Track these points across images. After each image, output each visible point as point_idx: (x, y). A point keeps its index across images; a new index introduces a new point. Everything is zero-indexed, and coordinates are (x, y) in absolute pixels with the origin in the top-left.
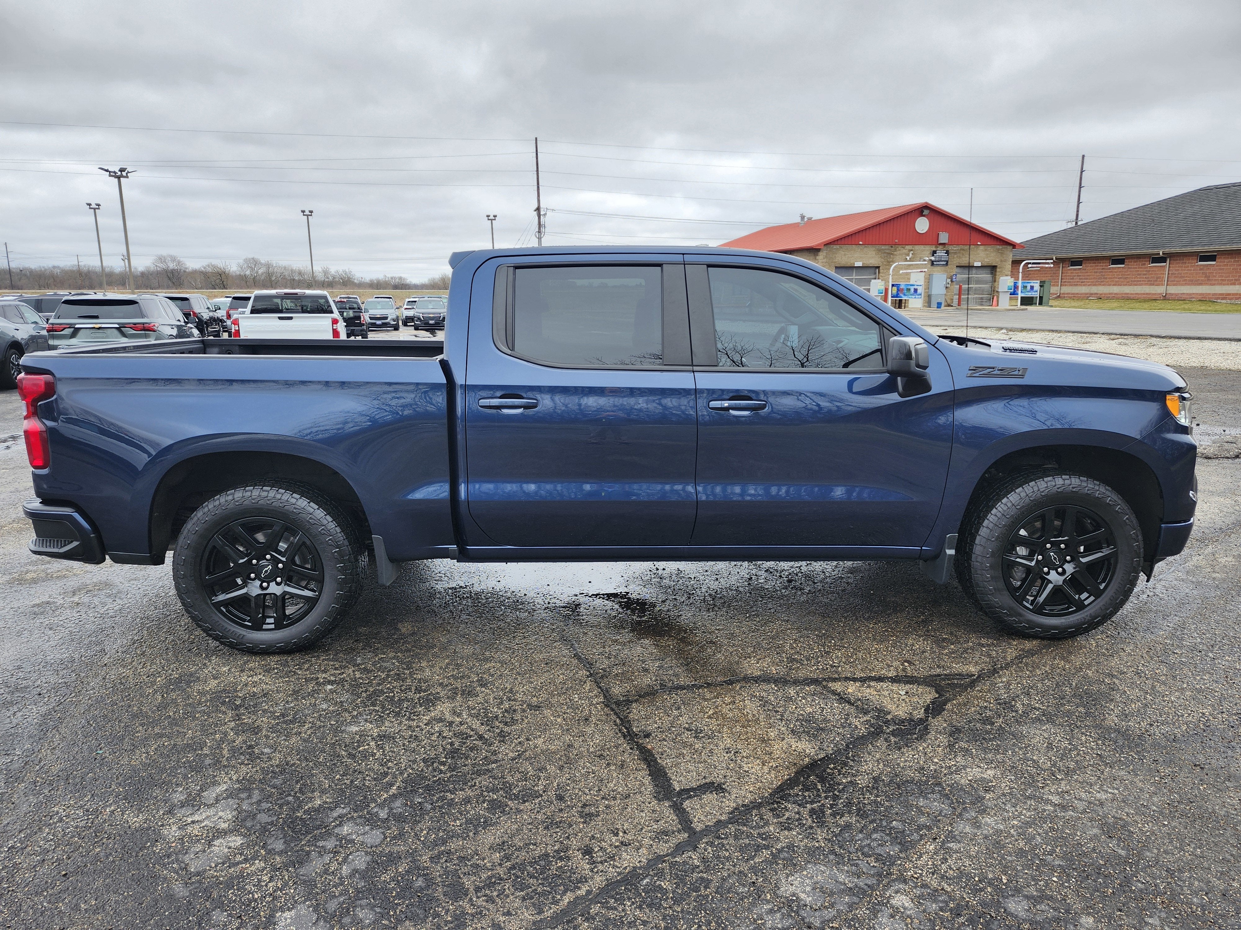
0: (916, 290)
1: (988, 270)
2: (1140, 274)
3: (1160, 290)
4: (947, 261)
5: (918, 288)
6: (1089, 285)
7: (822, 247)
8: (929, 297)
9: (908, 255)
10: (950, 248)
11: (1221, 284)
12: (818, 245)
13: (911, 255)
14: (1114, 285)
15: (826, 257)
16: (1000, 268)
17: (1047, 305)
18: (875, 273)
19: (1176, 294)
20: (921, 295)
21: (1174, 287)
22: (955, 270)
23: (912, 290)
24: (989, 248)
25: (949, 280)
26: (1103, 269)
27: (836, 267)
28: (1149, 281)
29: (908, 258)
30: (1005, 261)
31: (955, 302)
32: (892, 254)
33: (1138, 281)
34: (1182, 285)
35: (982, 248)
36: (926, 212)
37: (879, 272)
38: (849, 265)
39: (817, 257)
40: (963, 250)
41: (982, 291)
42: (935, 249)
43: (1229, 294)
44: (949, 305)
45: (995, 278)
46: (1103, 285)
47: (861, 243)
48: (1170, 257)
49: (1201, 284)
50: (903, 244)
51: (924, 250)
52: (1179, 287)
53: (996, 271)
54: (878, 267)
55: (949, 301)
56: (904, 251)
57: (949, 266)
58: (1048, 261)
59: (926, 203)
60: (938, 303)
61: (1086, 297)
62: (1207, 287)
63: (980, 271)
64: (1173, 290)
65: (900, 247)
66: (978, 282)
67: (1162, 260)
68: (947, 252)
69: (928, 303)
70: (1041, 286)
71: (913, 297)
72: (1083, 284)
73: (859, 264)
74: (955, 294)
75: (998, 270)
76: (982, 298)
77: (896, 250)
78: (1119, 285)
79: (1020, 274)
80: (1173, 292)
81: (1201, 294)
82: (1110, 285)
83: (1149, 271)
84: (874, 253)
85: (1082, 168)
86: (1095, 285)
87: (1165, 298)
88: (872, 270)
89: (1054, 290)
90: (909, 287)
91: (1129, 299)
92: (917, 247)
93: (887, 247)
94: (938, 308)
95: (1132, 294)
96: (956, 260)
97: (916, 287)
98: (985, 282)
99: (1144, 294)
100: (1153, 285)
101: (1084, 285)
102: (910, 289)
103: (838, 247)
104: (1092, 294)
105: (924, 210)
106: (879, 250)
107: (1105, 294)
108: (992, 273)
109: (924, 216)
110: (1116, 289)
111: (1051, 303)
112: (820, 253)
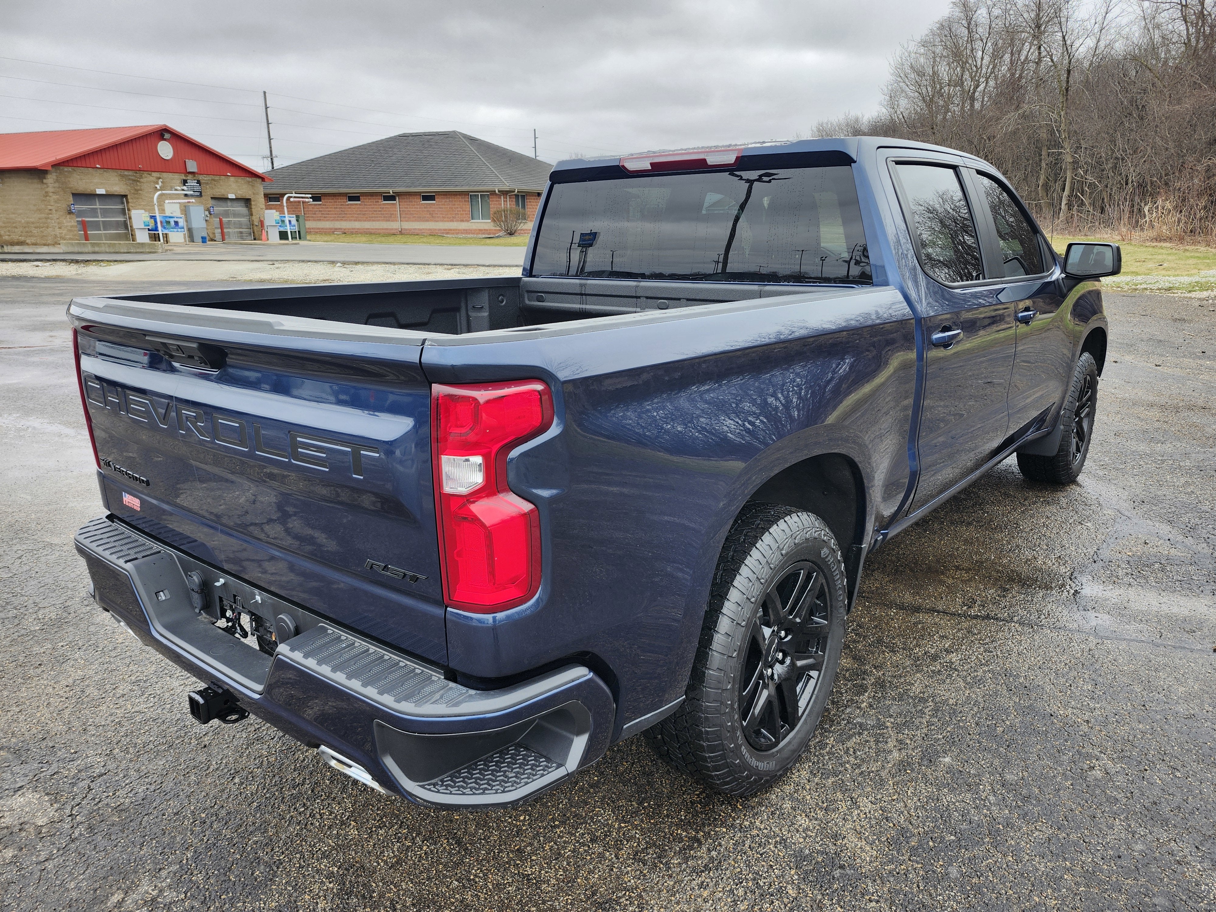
0: (176, 223)
1: (242, 204)
2: (376, 211)
3: (395, 225)
4: (201, 192)
5: (179, 220)
6: (332, 221)
7: (50, 168)
8: (190, 230)
9: (158, 183)
10: (201, 178)
11: (442, 221)
12: (46, 164)
13: (160, 183)
14: (354, 220)
15: (57, 181)
16: (254, 201)
17: (305, 239)
18: (123, 203)
19: (410, 230)
20: (183, 228)
21: (407, 223)
22: (211, 203)
23: (172, 223)
24: (240, 180)
25: (207, 213)
26: (341, 205)
27: (74, 195)
28: (384, 217)
29: (158, 187)
30: (258, 194)
31: (218, 236)
32: (139, 181)
33: (375, 217)
34: (413, 221)
35: (232, 179)
36: (167, 136)
37: (128, 202)
38: (88, 191)
39: (45, 181)
40: (214, 180)
41: (240, 225)
42: (185, 178)
43: (451, 230)
44: (212, 240)
45: (251, 211)
46: (345, 220)
47: (98, 166)
48: (398, 196)
49: (427, 221)
50: (150, 171)
51: (173, 179)
52: (411, 223)
53: (250, 204)
54: (126, 196)
55: (211, 236)
56: (151, 178)
57: (203, 197)
58: (307, 196)
59: (165, 125)
60: (202, 238)
61: (331, 232)
62: (433, 223)
63: (235, 204)
64: (407, 225)
65: (145, 174)
66: (235, 215)
67: (392, 198)
68: (199, 182)
69: (191, 238)
70: (297, 220)
71: (175, 230)
72: (325, 219)
73: (101, 191)
74: (216, 228)
75: (253, 203)
76: (241, 233)
77: (141, 177)
78: (359, 221)
79: (285, 208)
80: (406, 227)
81: (430, 229)
82: (351, 220)
83: (383, 208)
84: (117, 179)
85: (266, 105)
86: (337, 220)
87: (401, 233)
88: (118, 200)
89: (310, 224)
90: (168, 220)
91: (371, 234)
92: (165, 175)
93: (130, 173)
94: (203, 242)
95: (372, 229)
96: (209, 192)
97: (176, 219)
98: (243, 216)
99: (383, 229)
100: (389, 221)
101: (327, 220)
102: (169, 222)
103: (70, 169)
104: (336, 229)
105: (163, 133)
106: (122, 176)
107: (349, 229)
108: (247, 207)
109: (165, 140)
110: (357, 225)
111: (308, 237)
112: (49, 176)
